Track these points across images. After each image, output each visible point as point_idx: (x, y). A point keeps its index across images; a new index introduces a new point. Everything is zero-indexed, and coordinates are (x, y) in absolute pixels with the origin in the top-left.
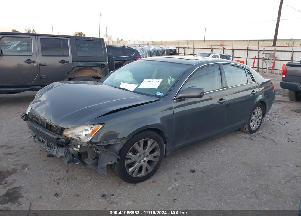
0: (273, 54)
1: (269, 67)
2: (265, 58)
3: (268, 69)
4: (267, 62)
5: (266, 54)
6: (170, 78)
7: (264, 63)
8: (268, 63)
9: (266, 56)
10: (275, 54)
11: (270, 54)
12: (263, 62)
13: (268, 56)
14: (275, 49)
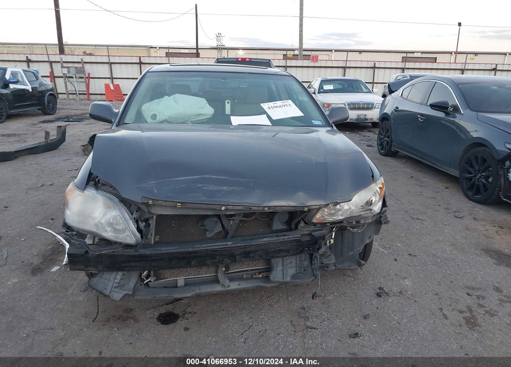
0: (81, 67)
1: (79, 91)
2: (68, 75)
3: (79, 94)
4: (74, 82)
5: (68, 68)
6: (228, 103)
7: (68, 84)
8: (75, 84)
9: (69, 72)
10: (83, 67)
11: (76, 68)
12: (66, 83)
13: (73, 71)
14: (82, 59)
